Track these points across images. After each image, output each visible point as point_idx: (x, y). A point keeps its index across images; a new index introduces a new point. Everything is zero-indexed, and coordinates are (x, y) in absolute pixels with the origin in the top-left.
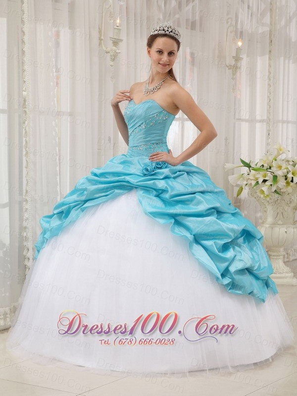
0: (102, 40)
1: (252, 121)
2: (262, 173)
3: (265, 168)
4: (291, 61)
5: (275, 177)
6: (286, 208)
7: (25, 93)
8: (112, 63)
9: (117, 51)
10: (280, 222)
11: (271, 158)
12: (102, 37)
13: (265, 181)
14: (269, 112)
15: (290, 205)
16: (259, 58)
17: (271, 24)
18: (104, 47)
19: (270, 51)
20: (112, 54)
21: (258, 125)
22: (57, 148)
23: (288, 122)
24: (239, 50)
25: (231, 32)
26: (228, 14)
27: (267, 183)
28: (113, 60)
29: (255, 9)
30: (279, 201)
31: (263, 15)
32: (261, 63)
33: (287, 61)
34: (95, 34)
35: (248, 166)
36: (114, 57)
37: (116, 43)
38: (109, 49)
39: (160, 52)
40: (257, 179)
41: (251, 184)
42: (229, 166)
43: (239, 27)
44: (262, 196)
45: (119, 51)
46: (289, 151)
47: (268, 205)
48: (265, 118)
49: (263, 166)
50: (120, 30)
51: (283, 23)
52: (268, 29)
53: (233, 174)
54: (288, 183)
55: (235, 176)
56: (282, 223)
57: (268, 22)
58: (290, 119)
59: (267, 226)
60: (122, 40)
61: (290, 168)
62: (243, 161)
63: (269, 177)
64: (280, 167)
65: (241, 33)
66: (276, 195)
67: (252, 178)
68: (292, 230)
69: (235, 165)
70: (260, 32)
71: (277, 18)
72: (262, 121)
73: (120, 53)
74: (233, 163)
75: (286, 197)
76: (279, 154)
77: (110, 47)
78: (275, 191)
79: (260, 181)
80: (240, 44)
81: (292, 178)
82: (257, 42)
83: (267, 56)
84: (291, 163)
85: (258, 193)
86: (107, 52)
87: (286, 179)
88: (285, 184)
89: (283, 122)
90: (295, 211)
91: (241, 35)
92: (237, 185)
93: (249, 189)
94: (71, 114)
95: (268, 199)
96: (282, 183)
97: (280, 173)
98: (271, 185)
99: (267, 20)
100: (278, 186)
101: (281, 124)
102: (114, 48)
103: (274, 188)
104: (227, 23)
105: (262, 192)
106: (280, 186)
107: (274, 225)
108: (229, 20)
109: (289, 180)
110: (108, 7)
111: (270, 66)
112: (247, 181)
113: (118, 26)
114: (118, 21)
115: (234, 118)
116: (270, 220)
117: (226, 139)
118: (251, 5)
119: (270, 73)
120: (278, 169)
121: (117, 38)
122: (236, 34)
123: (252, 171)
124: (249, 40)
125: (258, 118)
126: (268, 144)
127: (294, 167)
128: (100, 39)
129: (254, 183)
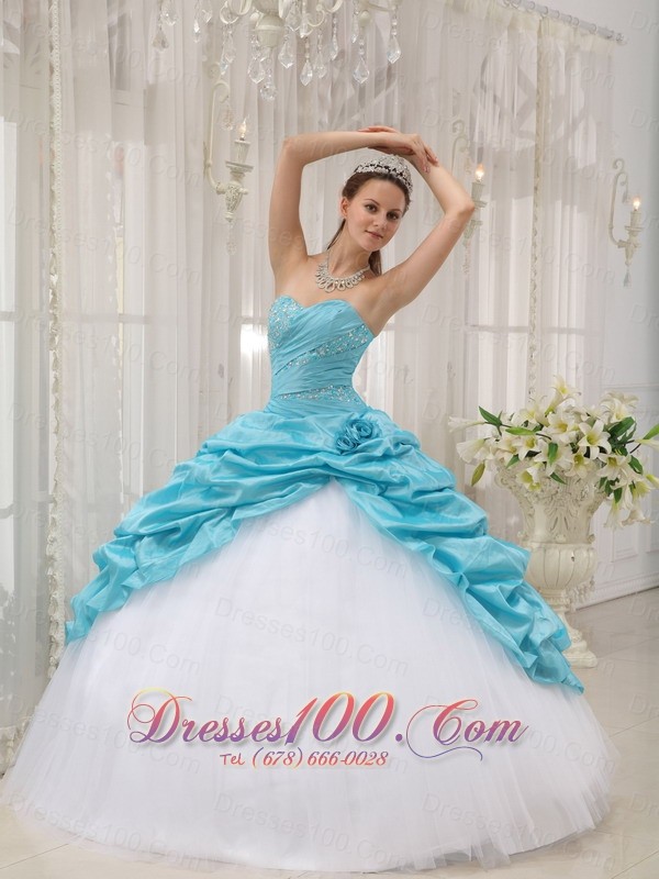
0: (209, 166)
1: (500, 330)
2: (526, 438)
3: (531, 428)
4: (576, 208)
5: (553, 448)
6: (574, 509)
7: (54, 279)
8: (229, 215)
9: (241, 190)
10: (561, 538)
11: (544, 408)
12: (210, 161)
13: (531, 454)
14: (532, 310)
15: (580, 503)
16: (514, 201)
17: (537, 134)
18: (213, 182)
19: (536, 189)
20: (230, 196)
21: (512, 338)
22: (120, 392)
23: (569, 331)
24: (477, 187)
25: (462, 150)
26: (455, 113)
27: (537, 459)
28: (232, 208)
29: (507, 105)
30: (559, 495)
31: (523, 114)
32: (519, 212)
33: (568, 207)
34: (196, 154)
35: (496, 422)
36: (235, 203)
37: (238, 172)
38: (223, 186)
39: (373, 208)
40: (515, 450)
41: (502, 460)
42: (456, 422)
43: (476, 139)
44: (527, 486)
45: (245, 190)
46: (580, 394)
47: (537, 503)
48: (527, 323)
49: (527, 423)
50: (247, 146)
51: (562, 130)
52: (533, 143)
53: (463, 440)
54: (578, 459)
55: (469, 443)
56: (564, 540)
57: (533, 129)
58: (574, 325)
59: (535, 545)
60: (252, 168)
61: (584, 428)
62: (484, 413)
63: (541, 446)
64: (563, 427)
65: (481, 150)
66: (555, 484)
67: (504, 448)
68: (585, 554)
69: (470, 422)
70: (516, 149)
71: (550, 121)
72: (518, 329)
73: (246, 194)
74: (464, 417)
75: (575, 488)
76: (560, 400)
77: (226, 181)
78: (553, 475)
79: (523, 453)
80: (480, 174)
81: (588, 448)
82: (511, 169)
83: (531, 199)
84: (585, 418)
85: (519, 480)
86: (219, 193)
87: (575, 451)
88: (573, 461)
89: (561, 331)
90: (589, 515)
91: (480, 156)
92: (474, 461)
93: (498, 469)
94: (147, 320)
95: (538, 491)
96: (566, 459)
97: (563, 439)
98: (545, 463)
99: (531, 124)
100: (558, 466)
101: (556, 335)
102: (235, 183)
103: (550, 470)
104: (454, 130)
105: (528, 477)
106: (563, 466)
107: (548, 543)
108: (458, 126)
109: (582, 452)
110: (221, 98)
111: (535, 219)
112: (494, 454)
113: (242, 139)
114: (244, 129)
115: (466, 324)
116: (540, 532)
117: (450, 367)
118: (499, 94)
119: (535, 233)
120: (557, 431)
121: (241, 163)
122: (471, 154)
123: (504, 433)
124: (495, 166)
125: (512, 322)
126: (531, 377)
127: (592, 426)
128: (206, 166)
129: (508, 457)
